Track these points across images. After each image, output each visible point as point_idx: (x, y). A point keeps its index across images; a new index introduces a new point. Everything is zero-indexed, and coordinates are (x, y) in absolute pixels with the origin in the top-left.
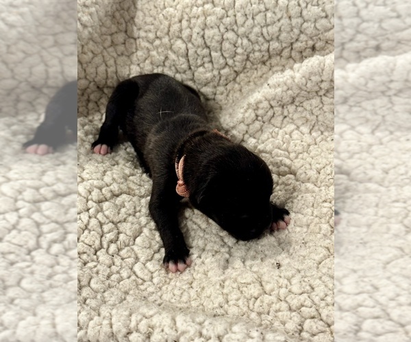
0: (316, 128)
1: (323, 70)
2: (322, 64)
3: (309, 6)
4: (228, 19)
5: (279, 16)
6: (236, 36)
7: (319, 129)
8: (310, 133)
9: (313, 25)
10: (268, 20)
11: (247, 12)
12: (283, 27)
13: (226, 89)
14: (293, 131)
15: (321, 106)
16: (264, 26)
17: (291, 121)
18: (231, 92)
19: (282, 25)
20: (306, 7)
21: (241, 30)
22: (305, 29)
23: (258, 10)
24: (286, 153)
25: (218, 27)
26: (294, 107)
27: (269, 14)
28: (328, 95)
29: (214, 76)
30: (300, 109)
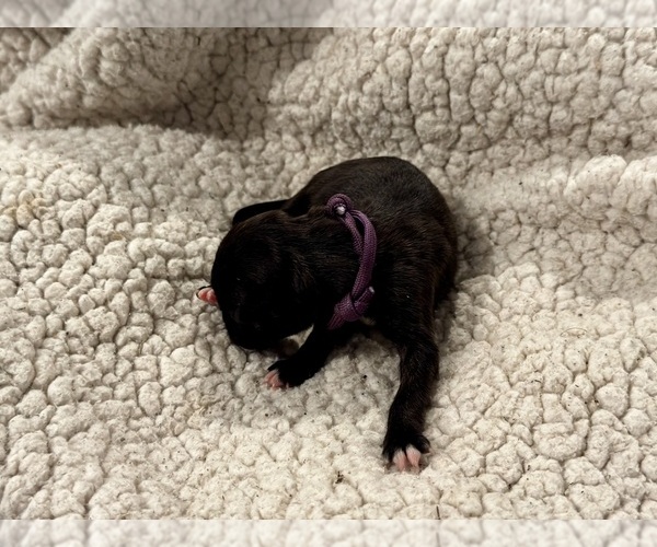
0: (571, 285)
1: (614, 187)
2: (615, 177)
3: (640, 62)
4: (495, 40)
5: (582, 62)
6: (498, 76)
7: (574, 289)
8: (556, 288)
9: (634, 99)
10: (560, 65)
11: (530, 40)
12: (581, 85)
13: (468, 161)
14: (528, 275)
15: (600, 251)
16: (551, 73)
17: (536, 258)
18: (476, 169)
19: (582, 81)
20: (634, 63)
21: (509, 69)
22: (619, 101)
23: (548, 41)
24: (497, 306)
25: (474, 48)
26: (554, 236)
27: (565, 55)
28: (618, 234)
29: (449, 131)
30: (563, 244)
